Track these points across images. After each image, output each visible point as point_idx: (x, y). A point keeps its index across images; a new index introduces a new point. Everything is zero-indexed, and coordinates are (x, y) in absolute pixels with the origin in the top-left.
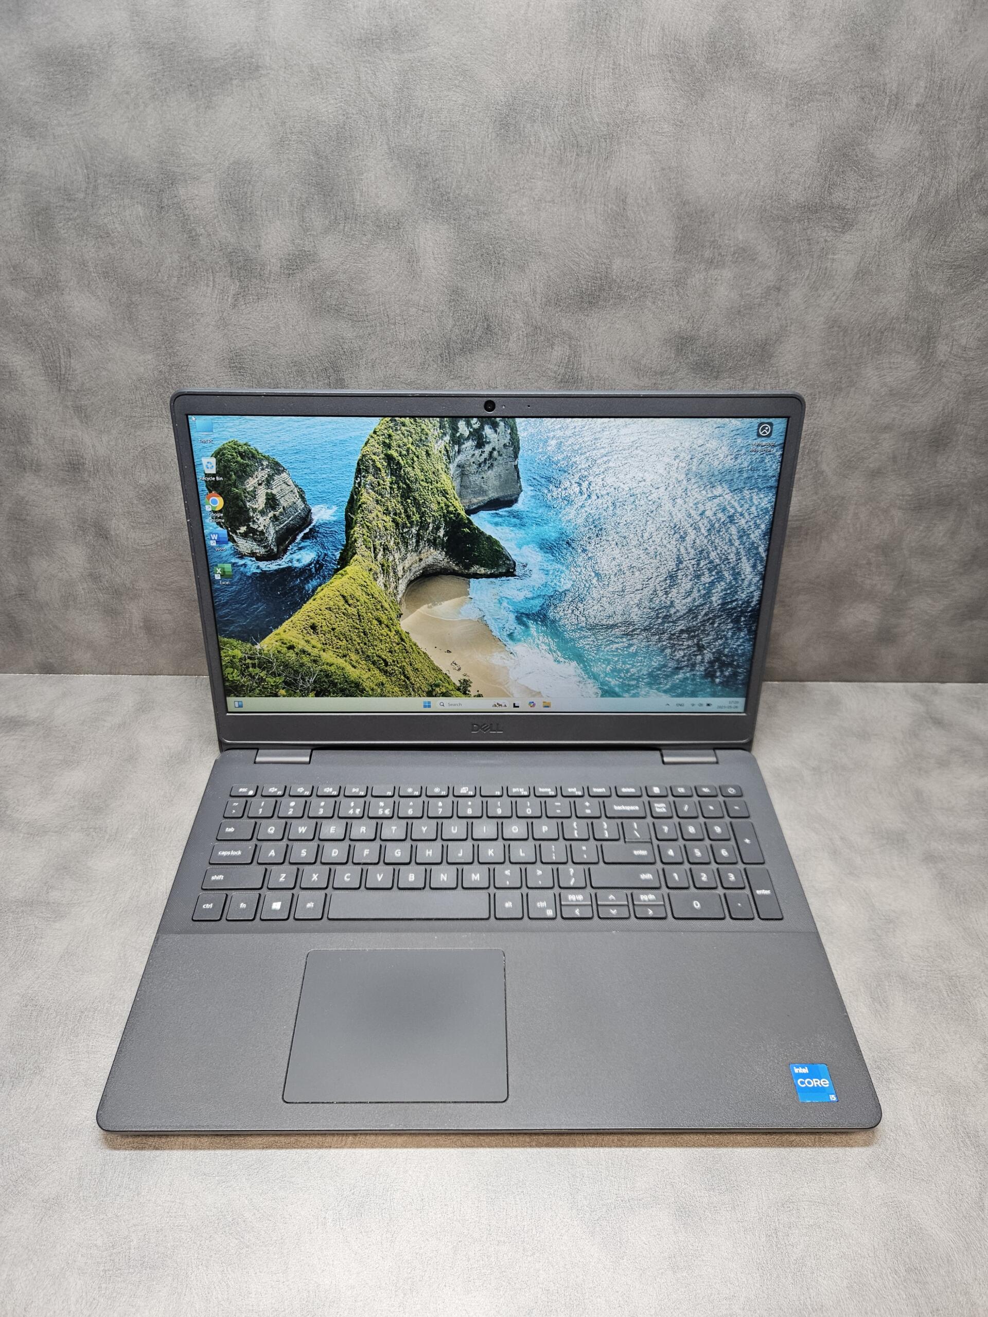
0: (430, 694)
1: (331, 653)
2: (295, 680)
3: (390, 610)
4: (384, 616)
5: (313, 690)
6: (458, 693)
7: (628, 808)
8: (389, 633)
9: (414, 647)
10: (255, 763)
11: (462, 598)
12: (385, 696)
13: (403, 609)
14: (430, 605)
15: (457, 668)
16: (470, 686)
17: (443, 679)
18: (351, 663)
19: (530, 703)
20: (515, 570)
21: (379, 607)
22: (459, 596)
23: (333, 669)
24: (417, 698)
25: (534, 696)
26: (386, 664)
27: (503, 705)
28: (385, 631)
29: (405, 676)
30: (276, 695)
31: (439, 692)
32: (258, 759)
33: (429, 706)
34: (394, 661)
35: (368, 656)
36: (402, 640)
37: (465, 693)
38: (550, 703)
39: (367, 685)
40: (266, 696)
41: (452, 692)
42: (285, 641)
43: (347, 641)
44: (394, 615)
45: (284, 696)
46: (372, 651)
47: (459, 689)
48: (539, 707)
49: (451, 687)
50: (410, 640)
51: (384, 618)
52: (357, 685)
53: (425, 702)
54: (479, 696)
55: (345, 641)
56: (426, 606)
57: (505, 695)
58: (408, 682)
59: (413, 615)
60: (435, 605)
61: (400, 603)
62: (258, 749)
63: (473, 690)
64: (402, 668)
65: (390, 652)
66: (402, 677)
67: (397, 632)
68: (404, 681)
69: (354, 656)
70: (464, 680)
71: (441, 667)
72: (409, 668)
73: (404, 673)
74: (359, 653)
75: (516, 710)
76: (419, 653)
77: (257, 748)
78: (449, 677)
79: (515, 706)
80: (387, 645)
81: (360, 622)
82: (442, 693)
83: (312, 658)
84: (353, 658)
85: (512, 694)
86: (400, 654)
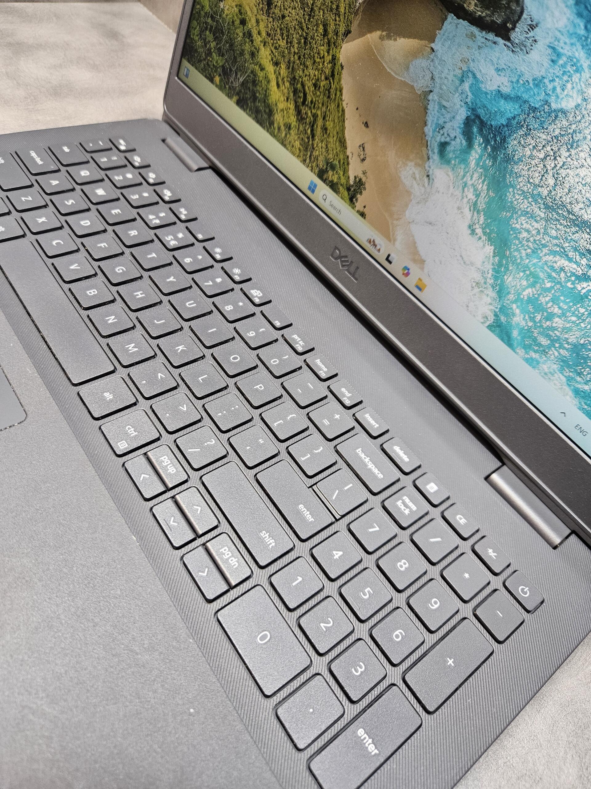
0: (321, 175)
1: (268, 52)
2: (231, 70)
3: (342, 17)
4: (332, 23)
5: (238, 94)
6: (346, 193)
7: (371, 466)
8: (326, 54)
9: (338, 93)
10: (163, 140)
11: (423, 42)
12: (285, 146)
13: (354, 28)
14: (384, 33)
15: (362, 157)
16: (361, 193)
17: (342, 162)
18: (277, 78)
19: (406, 268)
20: (513, 28)
21: (334, 7)
22: (420, 38)
23: (261, 74)
24: (307, 171)
25: (415, 261)
26: (304, 103)
27: (378, 247)
28: (323, 49)
29: (312, 131)
30: (211, 80)
31: (330, 179)
33: (313, 191)
34: (312, 102)
35: (294, 78)
36: (333, 75)
37: (352, 200)
38: (425, 286)
39: (278, 118)
40: (206, 77)
41: (341, 188)
42: (242, 11)
43: (287, 42)
44: (342, 29)
45: (217, 86)
46: (301, 73)
47: (348, 189)
48: (410, 282)
49: (343, 181)
50: (340, 80)
51: (331, 28)
52: (271, 113)
53: (312, 182)
54: (363, 215)
55: (285, 41)
56: (379, 33)
57: (388, 236)
58: (311, 143)
59: (360, 39)
60: (389, 37)
61: (356, 13)
63: (361, 200)
64: (315, 116)
65: (315, 85)
66: (309, 131)
67: (334, 58)
68: (308, 138)
69: (284, 71)
70: (360, 180)
71: (349, 143)
72: (320, 122)
73: (313, 126)
74: (289, 68)
75: (386, 264)
76: (338, 106)
78: (348, 164)
79: (387, 259)
80: (316, 73)
81: (309, 20)
82: (332, 181)
83: (253, 48)
84: (282, 73)
85: (395, 240)
86: (322, 96)
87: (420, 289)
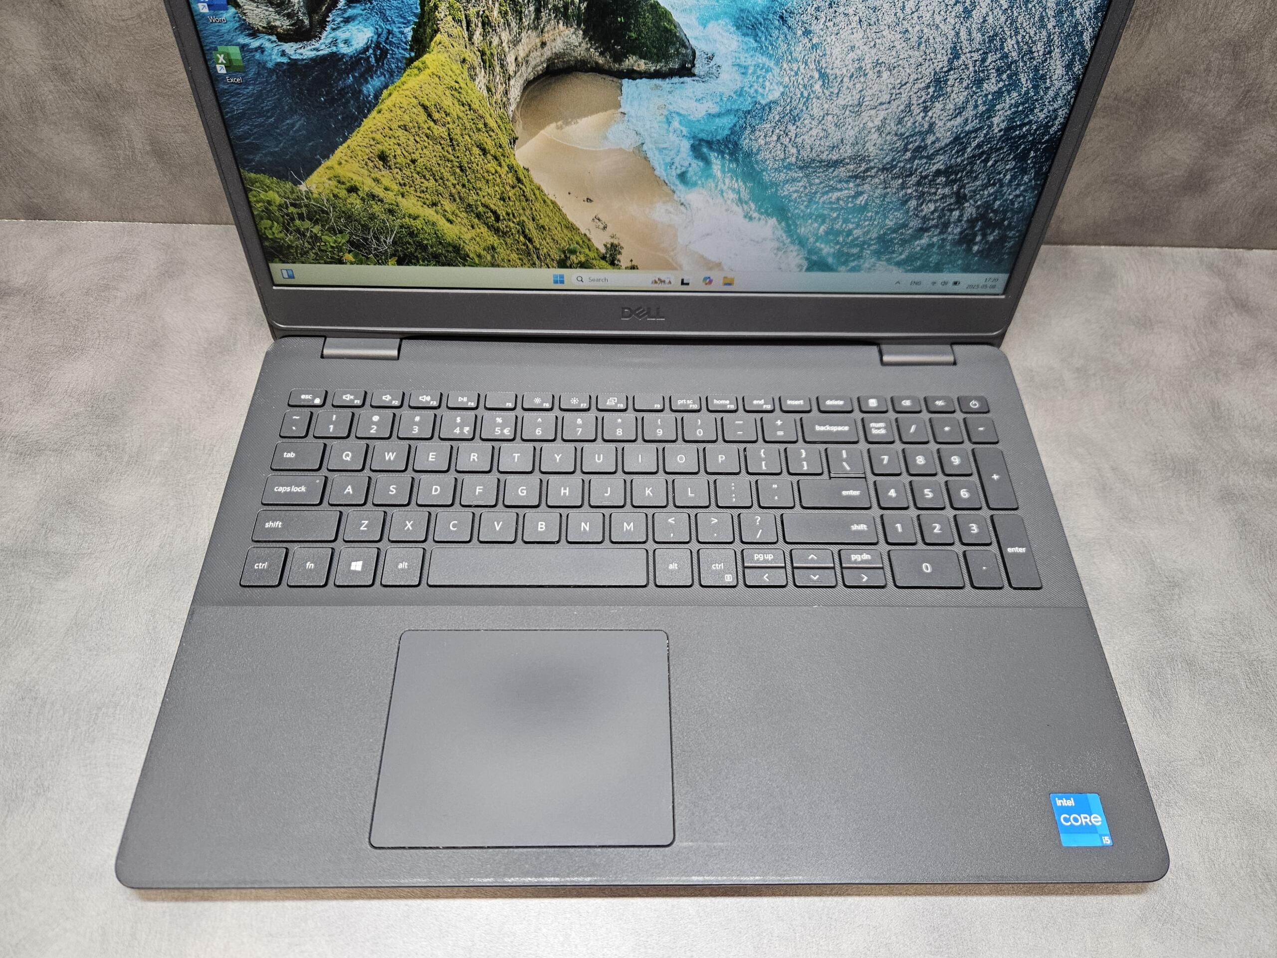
0: (563, 264)
1: (413, 200)
2: (366, 240)
3: (497, 130)
4: (489, 141)
5: (393, 255)
6: (603, 263)
7: (834, 429)
8: (498, 168)
9: (537, 192)
10: (322, 357)
11: (609, 112)
12: (498, 266)
13: (519, 130)
14: (560, 123)
15: (602, 226)
16: (620, 253)
17: (581, 243)
18: (444, 216)
19: (705, 279)
20: (693, 66)
21: (481, 126)
22: (604, 109)
23: (418, 224)
24: (544, 270)
25: (710, 269)
26: (497, 219)
27: (667, 281)
28: (492, 166)
29: (525, 236)
30: (340, 262)
31: (576, 261)
32: (326, 352)
33: (562, 282)
34: (508, 214)
35: (469, 205)
36: (519, 180)
37: (613, 263)
38: (733, 279)
39: (471, 248)
40: (326, 263)
41: (594, 262)
42: (343, 179)
43: (436, 180)
44: (505, 140)
45: (352, 263)
46: (475, 197)
47: (604, 258)
48: (717, 285)
49: (592, 255)
50: (531, 181)
51: (490, 145)
52: (457, 249)
53: (555, 276)
54: (633, 268)
55: (432, 181)
56: (553, 125)
57: (669, 266)
58: (530, 246)
59: (534, 139)
60: (567, 123)
61: (514, 120)
62: (326, 337)
63: (624, 260)
64: (522, 224)
65: (503, 199)
66: (522, 238)
67: (511, 168)
68: (524, 245)
69: (448, 206)
70: (612, 244)
71: (578, 224)
72: (530, 225)
73: (523, 232)
74: (455, 200)
75: (685, 288)
76: (545, 201)
77: (324, 335)
78: (589, 240)
79: (683, 283)
80: (497, 188)
81: (454, 149)
82: (580, 262)
83: (387, 206)
84: (447, 208)
85: (681, 266)
86: (517, 203)
87: (730, 284)
